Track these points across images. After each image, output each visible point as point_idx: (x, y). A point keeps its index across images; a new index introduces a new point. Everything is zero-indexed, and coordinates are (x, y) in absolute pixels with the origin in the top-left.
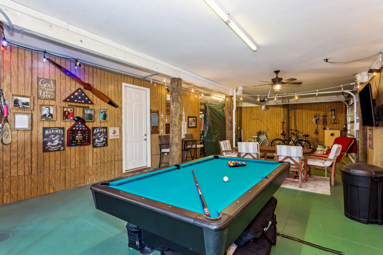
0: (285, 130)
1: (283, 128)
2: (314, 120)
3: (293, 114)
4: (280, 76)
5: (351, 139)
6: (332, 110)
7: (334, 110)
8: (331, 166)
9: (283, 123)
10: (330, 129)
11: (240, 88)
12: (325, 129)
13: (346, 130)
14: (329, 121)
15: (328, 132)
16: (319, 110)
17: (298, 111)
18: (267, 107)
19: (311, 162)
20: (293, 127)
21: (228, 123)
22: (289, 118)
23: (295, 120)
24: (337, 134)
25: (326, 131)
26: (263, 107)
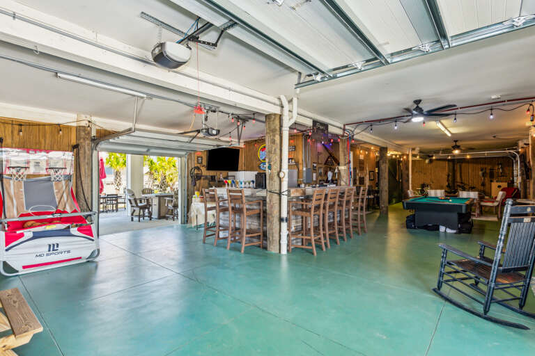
0: (450, 182)
1: (448, 180)
2: (480, 173)
3: (458, 166)
4: (458, 144)
5: (515, 189)
6: (498, 164)
7: (501, 164)
8: (498, 206)
9: (448, 176)
10: (497, 181)
11: (418, 149)
12: (491, 181)
13: (513, 182)
14: (495, 175)
15: (495, 185)
16: (485, 164)
17: (463, 165)
18: (431, 161)
19: (483, 204)
20: (458, 179)
21: (404, 176)
22: (454, 171)
23: (461, 173)
24: (505, 185)
25: (493, 183)
26: (427, 161)
